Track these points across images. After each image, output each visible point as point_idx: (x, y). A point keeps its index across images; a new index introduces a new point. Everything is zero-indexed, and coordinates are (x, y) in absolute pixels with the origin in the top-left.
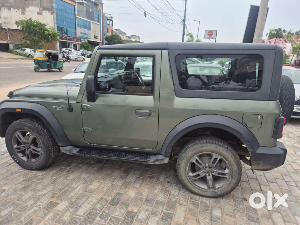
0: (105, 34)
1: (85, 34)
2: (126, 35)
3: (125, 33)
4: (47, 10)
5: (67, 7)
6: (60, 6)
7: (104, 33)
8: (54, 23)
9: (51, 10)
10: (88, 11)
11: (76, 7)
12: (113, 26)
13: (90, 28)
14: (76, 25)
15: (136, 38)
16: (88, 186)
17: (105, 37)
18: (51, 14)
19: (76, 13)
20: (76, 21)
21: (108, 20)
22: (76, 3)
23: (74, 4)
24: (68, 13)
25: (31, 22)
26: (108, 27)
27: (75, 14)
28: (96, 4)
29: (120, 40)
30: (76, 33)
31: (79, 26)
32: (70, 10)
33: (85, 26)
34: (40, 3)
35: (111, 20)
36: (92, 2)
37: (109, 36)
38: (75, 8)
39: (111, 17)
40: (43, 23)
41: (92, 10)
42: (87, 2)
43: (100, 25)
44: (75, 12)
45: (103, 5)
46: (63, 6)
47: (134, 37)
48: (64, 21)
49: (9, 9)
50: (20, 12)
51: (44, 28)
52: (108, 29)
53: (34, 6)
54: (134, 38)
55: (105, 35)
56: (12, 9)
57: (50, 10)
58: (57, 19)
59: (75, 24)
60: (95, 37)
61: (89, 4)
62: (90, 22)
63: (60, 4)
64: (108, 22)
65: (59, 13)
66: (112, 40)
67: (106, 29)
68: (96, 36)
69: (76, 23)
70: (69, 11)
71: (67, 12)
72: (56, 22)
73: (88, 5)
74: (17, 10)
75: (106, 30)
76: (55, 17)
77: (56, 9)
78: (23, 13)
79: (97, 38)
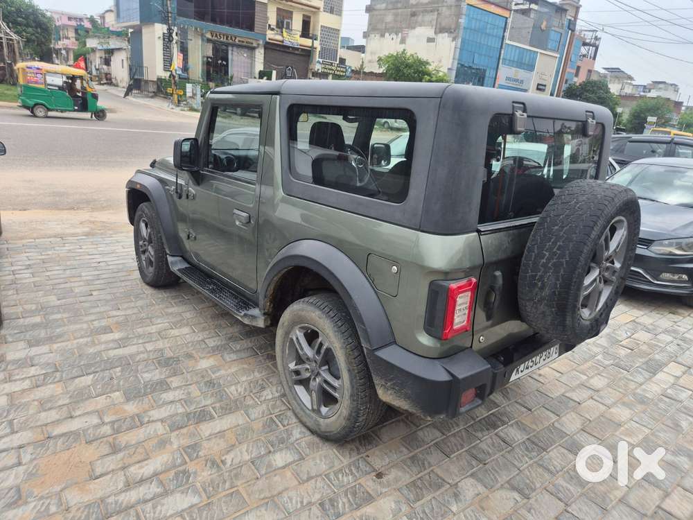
0: (566, 81)
1: (516, 80)
2: (634, 83)
3: (630, 78)
4: (447, 32)
5: (490, 22)
6: (474, 22)
7: (565, 77)
8: (454, 59)
9: (455, 31)
10: (536, 27)
11: (510, 21)
12: (594, 58)
13: (531, 67)
14: (501, 61)
15: (666, 90)
16: (172, 328)
17: (564, 87)
18: (451, 39)
19: (507, 34)
20: (502, 52)
21: (585, 44)
22: (512, 12)
23: (506, 14)
24: (489, 35)
25: (405, 58)
26: (579, 63)
27: (503, 36)
28: (560, 10)
29: (604, 95)
30: (495, 78)
31: (507, 62)
32: (494, 29)
33: (521, 63)
34: (437, 19)
35: (593, 46)
36: (553, 4)
37: (578, 84)
38: (506, 23)
39: (596, 38)
40: (425, 60)
41: (547, 24)
42: (541, 7)
43: (561, 59)
44: (504, 31)
45: (581, 9)
46: (480, 21)
47: (661, 86)
48: (474, 53)
49: (383, 36)
50: (399, 40)
51: (424, 70)
52: (578, 68)
53: (424, 26)
54: (660, 88)
55: (566, 83)
56: (387, 35)
57: (451, 32)
58: (461, 49)
59: (499, 59)
60: (541, 87)
61: (546, 10)
62: (535, 52)
63: (475, 16)
64: (583, 50)
65: (467, 38)
66: (582, 93)
67: (572, 68)
68: (542, 85)
69: (501, 57)
70: (492, 31)
71: (486, 34)
72: (457, 56)
73: (540, 12)
74: (395, 37)
75: (574, 71)
76: (459, 46)
77: (464, 28)
78: (403, 41)
79: (544, 90)
